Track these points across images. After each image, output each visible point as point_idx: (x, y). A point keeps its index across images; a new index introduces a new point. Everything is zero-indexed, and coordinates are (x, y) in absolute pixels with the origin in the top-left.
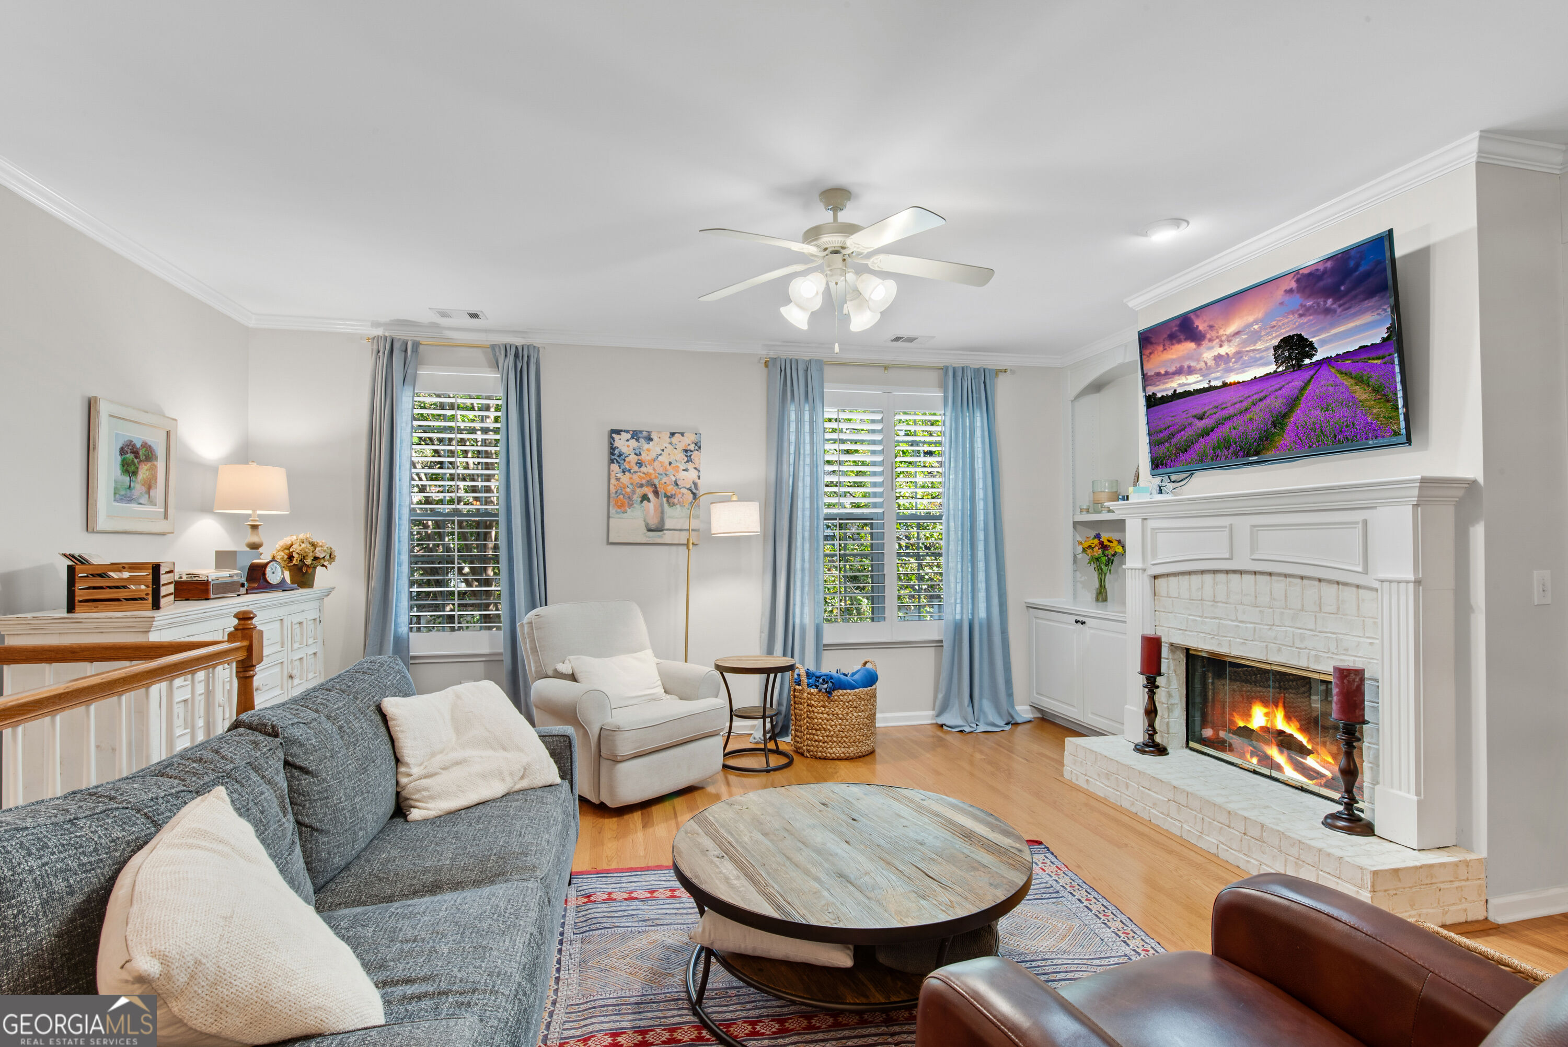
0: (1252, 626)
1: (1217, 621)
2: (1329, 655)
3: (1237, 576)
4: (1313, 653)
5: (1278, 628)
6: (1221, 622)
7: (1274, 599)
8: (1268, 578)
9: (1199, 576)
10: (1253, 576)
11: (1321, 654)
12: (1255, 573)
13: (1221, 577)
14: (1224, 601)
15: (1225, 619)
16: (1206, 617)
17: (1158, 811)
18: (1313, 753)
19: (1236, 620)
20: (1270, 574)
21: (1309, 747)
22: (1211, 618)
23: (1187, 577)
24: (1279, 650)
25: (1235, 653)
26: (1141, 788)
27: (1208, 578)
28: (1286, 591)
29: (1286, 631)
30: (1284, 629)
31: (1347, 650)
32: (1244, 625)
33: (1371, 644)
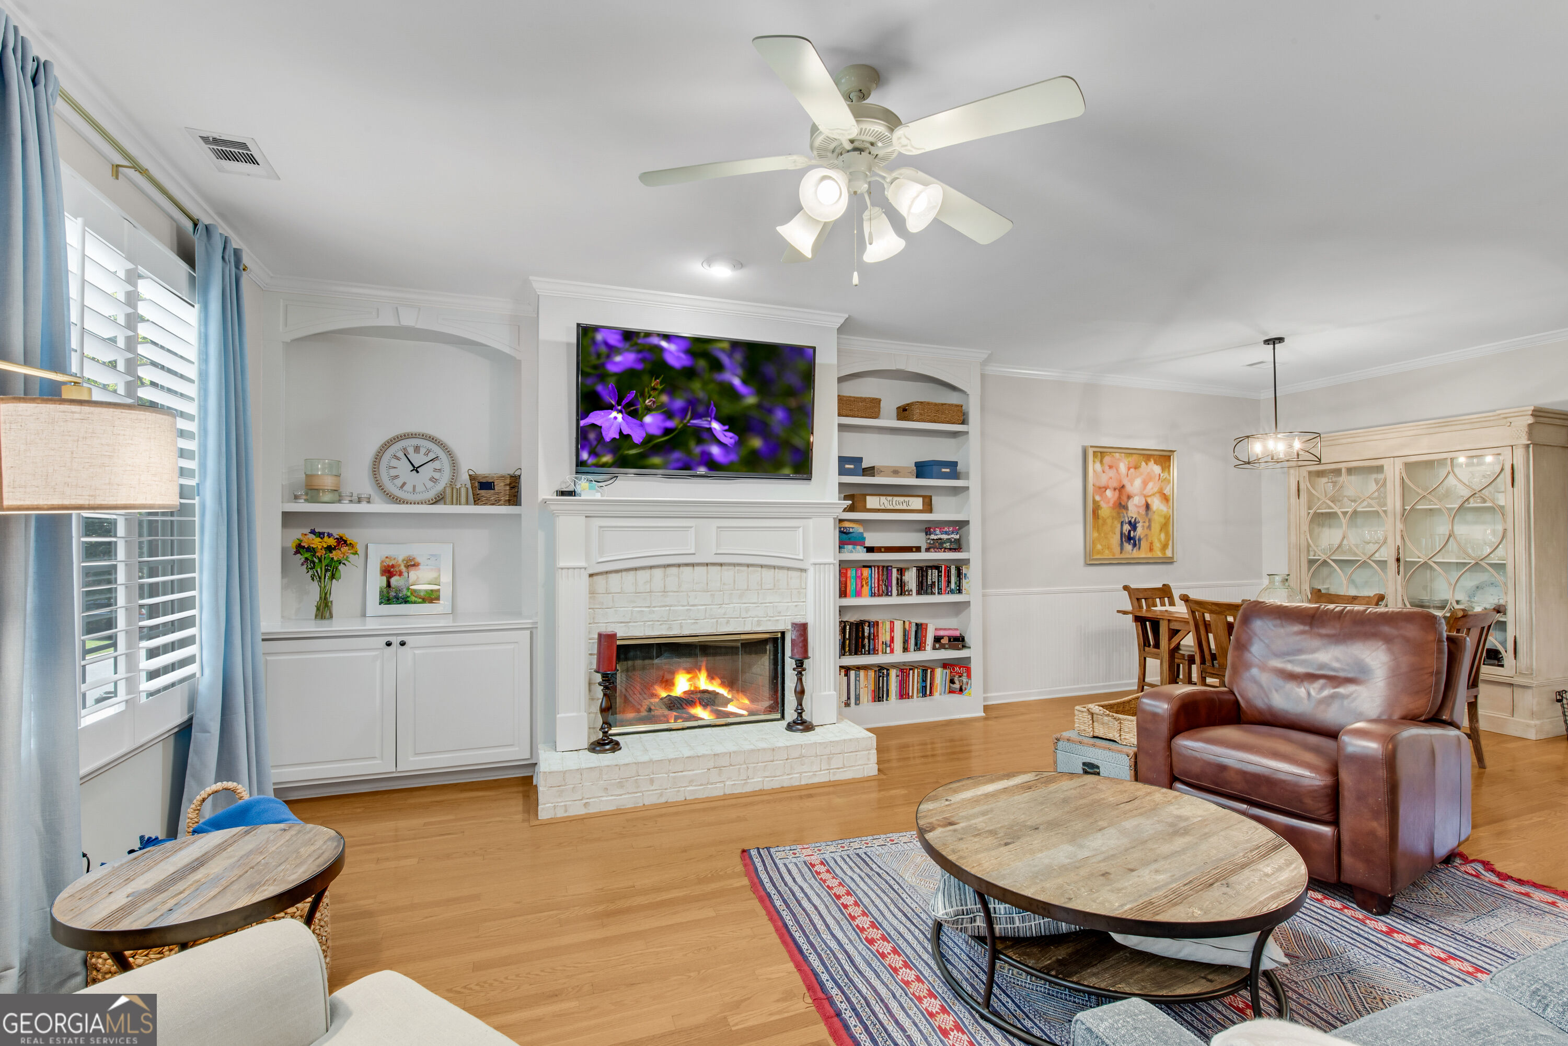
0: (703, 607)
1: (668, 608)
2: (768, 618)
3: (689, 569)
4: (756, 619)
5: (726, 606)
6: (672, 608)
7: (724, 584)
8: (719, 568)
9: (648, 572)
10: (705, 568)
11: (762, 619)
12: (707, 564)
13: (674, 570)
14: (675, 590)
15: (675, 606)
16: (654, 607)
17: (696, 786)
18: (732, 701)
19: (688, 605)
20: (721, 565)
21: (730, 696)
22: (660, 607)
23: (632, 573)
24: (728, 622)
25: (686, 632)
26: (671, 775)
27: (658, 573)
28: (735, 576)
29: (734, 607)
30: (732, 605)
31: (780, 613)
32: (695, 608)
33: (796, 606)
